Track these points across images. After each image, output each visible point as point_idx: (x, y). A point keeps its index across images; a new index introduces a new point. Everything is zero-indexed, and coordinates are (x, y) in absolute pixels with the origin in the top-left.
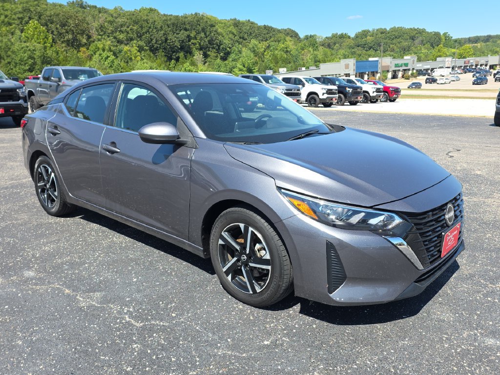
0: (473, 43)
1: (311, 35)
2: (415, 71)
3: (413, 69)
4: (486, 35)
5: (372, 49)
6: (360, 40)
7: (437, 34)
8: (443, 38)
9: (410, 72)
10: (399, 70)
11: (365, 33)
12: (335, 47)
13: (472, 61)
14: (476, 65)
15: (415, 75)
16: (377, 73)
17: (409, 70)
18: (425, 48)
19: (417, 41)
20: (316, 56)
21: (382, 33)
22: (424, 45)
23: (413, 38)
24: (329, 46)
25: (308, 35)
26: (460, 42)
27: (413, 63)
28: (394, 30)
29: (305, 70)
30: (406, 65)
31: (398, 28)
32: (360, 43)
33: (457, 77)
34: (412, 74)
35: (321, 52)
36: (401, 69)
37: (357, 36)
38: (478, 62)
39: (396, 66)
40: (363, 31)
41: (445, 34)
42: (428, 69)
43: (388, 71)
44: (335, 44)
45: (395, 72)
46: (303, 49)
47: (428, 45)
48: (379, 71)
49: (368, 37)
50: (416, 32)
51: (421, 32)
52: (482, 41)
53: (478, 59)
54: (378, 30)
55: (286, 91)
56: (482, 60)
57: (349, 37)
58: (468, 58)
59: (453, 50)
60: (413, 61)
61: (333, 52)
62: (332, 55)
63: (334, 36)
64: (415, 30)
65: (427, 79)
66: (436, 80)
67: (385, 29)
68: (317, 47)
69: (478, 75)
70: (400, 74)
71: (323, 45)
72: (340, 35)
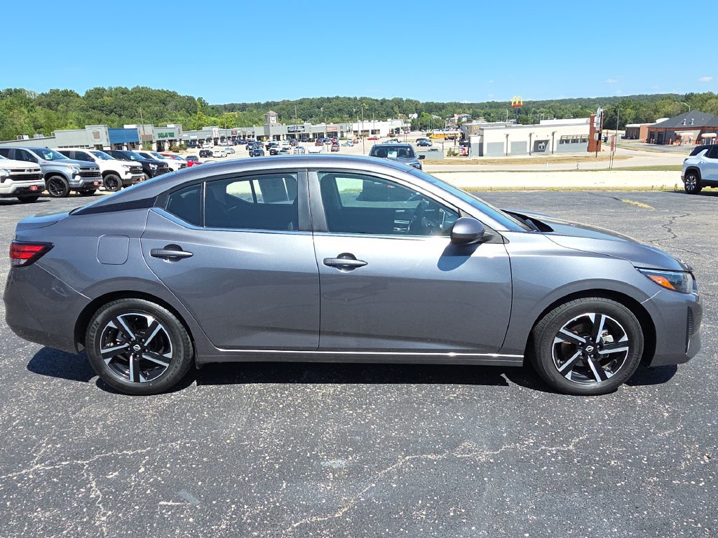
0: (229, 112)
1: (15, 89)
2: (183, 142)
3: (181, 140)
4: (241, 103)
5: (113, 113)
6: (94, 100)
7: (191, 99)
8: (198, 104)
9: (178, 144)
10: (165, 141)
11: (99, 93)
12: (59, 108)
13: (238, 132)
14: (244, 137)
15: (184, 146)
16: (138, 143)
17: (176, 141)
18: (181, 115)
19: (170, 106)
20: (34, 120)
21: (123, 93)
22: (179, 111)
23: (164, 103)
24: (49, 106)
25: (11, 89)
26: (217, 110)
27: (179, 133)
28: (138, 90)
29: (28, 139)
30: (172, 135)
31: (143, 88)
32: (95, 105)
33: (231, 149)
34: (181, 146)
35: (40, 115)
36: (167, 139)
37: (89, 95)
38: (245, 132)
39: (160, 135)
40: (96, 89)
41: (200, 99)
42: (195, 141)
43: (151, 142)
44: (58, 104)
45: (159, 143)
46: (10, 109)
47: (183, 112)
48: (141, 142)
49: (105, 98)
50: (166, 95)
51: (173, 95)
52: (239, 110)
53: (244, 129)
54: (116, 89)
55: (81, 171)
56: (248, 131)
57: (78, 96)
58: (234, 129)
59: (213, 119)
60: (179, 130)
61: (59, 114)
62: (58, 118)
63: (54, 93)
64: (165, 92)
65: (201, 151)
66: (212, 153)
67: (126, 88)
68: (32, 107)
69: (251, 147)
70: (167, 146)
71: (40, 105)
72: (62, 92)
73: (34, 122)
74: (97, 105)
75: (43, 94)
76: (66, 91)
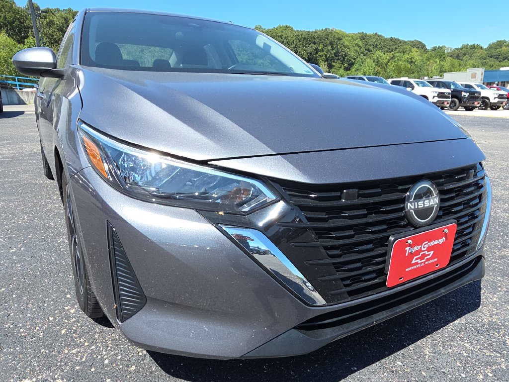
1: (439, 46)
5: (506, 60)
6: (493, 51)
11: (500, 44)
12: (464, 58)
20: (442, 66)
24: (458, 57)
25: (436, 47)
29: (427, 78)
35: (448, 63)
37: (490, 47)
40: (498, 41)
44: (465, 55)
46: (428, 60)
49: (504, 48)
57: (481, 48)
61: (462, 63)
62: (460, 65)
63: (465, 47)
68: (444, 57)
71: (451, 56)
72: (471, 46)
73: (441, 68)
74: (494, 54)
75: (456, 49)
76: (474, 45)
